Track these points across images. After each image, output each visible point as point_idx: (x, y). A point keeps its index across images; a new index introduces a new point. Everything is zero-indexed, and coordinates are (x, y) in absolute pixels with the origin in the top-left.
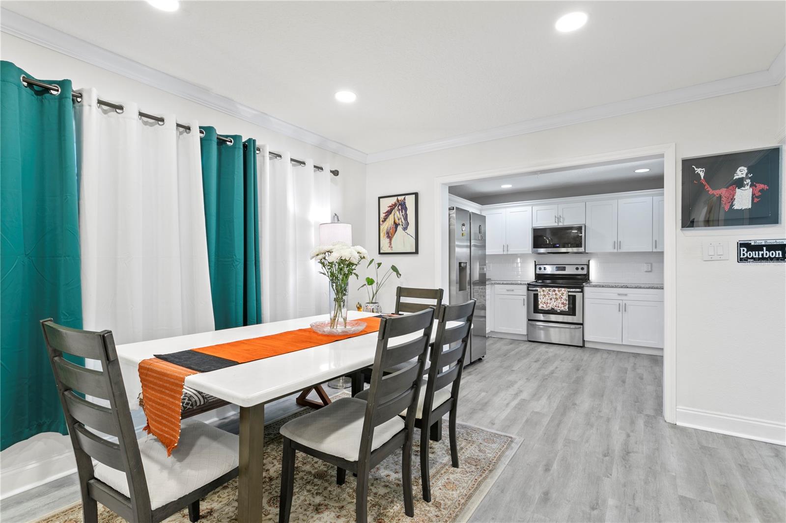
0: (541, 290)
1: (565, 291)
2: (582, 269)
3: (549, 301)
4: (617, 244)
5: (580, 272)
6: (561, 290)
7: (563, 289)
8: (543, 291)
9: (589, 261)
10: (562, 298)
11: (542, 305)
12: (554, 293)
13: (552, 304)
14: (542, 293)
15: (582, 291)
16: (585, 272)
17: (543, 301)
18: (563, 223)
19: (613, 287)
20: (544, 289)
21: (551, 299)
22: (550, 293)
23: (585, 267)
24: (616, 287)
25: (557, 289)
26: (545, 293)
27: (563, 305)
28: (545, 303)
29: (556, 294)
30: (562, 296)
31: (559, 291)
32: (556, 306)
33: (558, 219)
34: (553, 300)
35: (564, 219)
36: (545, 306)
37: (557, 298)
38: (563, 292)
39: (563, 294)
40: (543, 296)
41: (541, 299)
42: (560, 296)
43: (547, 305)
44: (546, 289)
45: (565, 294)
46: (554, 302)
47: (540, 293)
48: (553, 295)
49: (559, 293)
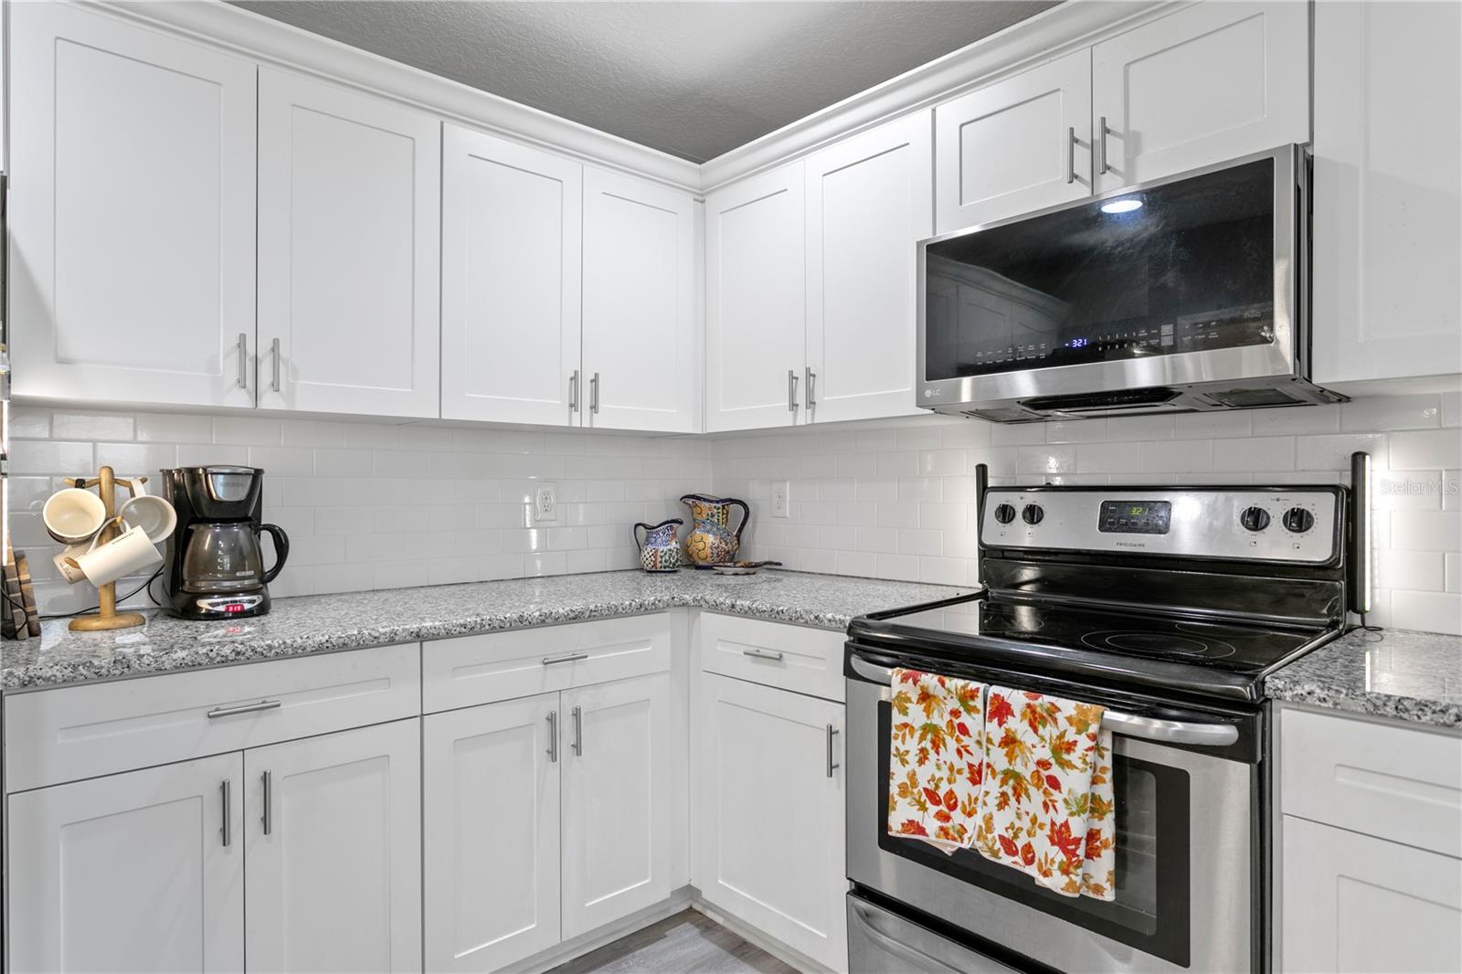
0: (911, 690)
1: (1081, 726)
2: (1299, 521)
3: (963, 788)
5: (1276, 546)
6: (1054, 710)
7: (1068, 707)
8: (925, 697)
9: (1358, 459)
10: (1054, 783)
11: (915, 815)
12: (995, 731)
13: (978, 819)
14: (916, 715)
15: (1253, 750)
16: (1316, 547)
17: (924, 775)
20: (929, 680)
21: (976, 776)
22: (973, 722)
23: (1323, 509)
25: (1017, 698)
26: (941, 720)
28: (932, 796)
29: (1009, 741)
30: (1055, 771)
31: (1035, 720)
32: (1009, 846)
33: (1092, 146)
34: (992, 785)
35: (1133, 143)
36: (932, 826)
37: (1018, 777)
38: (1070, 737)
39: (1070, 747)
40: (923, 738)
41: (904, 762)
42: (1043, 764)
43: (952, 814)
44: (943, 684)
45: (1080, 749)
46: (993, 801)
47: (904, 711)
48: (989, 741)
49: (1035, 739)
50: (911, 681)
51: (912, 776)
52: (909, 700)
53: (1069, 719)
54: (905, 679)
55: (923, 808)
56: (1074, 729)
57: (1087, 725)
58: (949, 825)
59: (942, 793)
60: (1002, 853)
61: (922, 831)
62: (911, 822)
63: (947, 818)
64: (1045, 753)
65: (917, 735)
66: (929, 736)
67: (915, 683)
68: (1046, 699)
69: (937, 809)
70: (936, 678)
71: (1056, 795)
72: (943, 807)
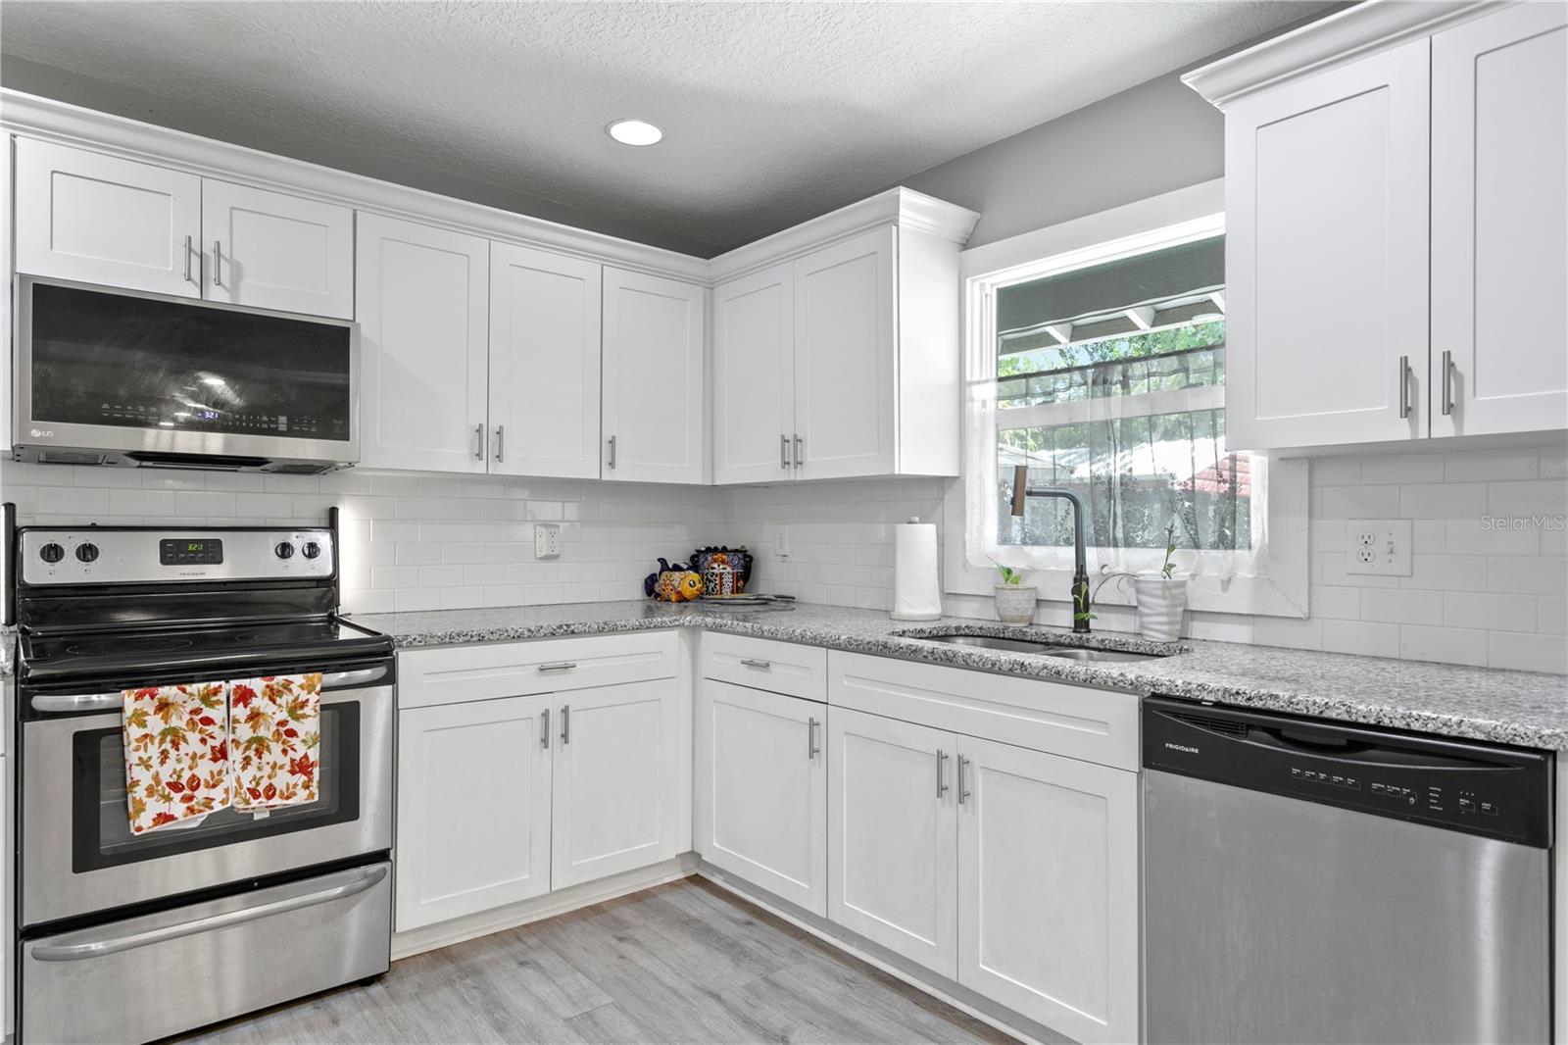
0: (148, 704)
1: (310, 688)
2: (308, 550)
3: (205, 769)
4: (487, 440)
6: (287, 686)
7: (298, 679)
8: (164, 706)
10: (292, 733)
12: (240, 712)
13: (226, 783)
14: (155, 724)
15: (390, 679)
17: (167, 772)
18: (234, 289)
19: (482, 640)
20: (168, 692)
21: (221, 754)
22: (217, 714)
24: (532, 635)
25: (257, 684)
26: (178, 721)
27: (301, 778)
28: (176, 787)
29: (255, 717)
30: (292, 725)
31: (273, 695)
32: (255, 794)
33: (201, 260)
34: (235, 755)
36: (178, 808)
37: (260, 741)
38: (302, 698)
39: (303, 704)
40: (162, 741)
41: (148, 767)
42: (282, 723)
43: (196, 793)
44: (184, 691)
45: (311, 704)
46: (238, 766)
47: (143, 725)
48: (236, 721)
49: (274, 708)
50: (147, 697)
51: (156, 778)
52: (146, 714)
53: (302, 687)
54: (139, 697)
55: (168, 799)
56: (305, 692)
57: (314, 687)
58: (193, 803)
59: (184, 781)
60: (252, 800)
61: (171, 818)
62: (159, 815)
63: (191, 798)
64: (284, 715)
65: (157, 741)
66: (169, 738)
67: (152, 697)
68: (280, 679)
69: (181, 795)
70: (175, 689)
71: (293, 741)
72: (187, 792)
